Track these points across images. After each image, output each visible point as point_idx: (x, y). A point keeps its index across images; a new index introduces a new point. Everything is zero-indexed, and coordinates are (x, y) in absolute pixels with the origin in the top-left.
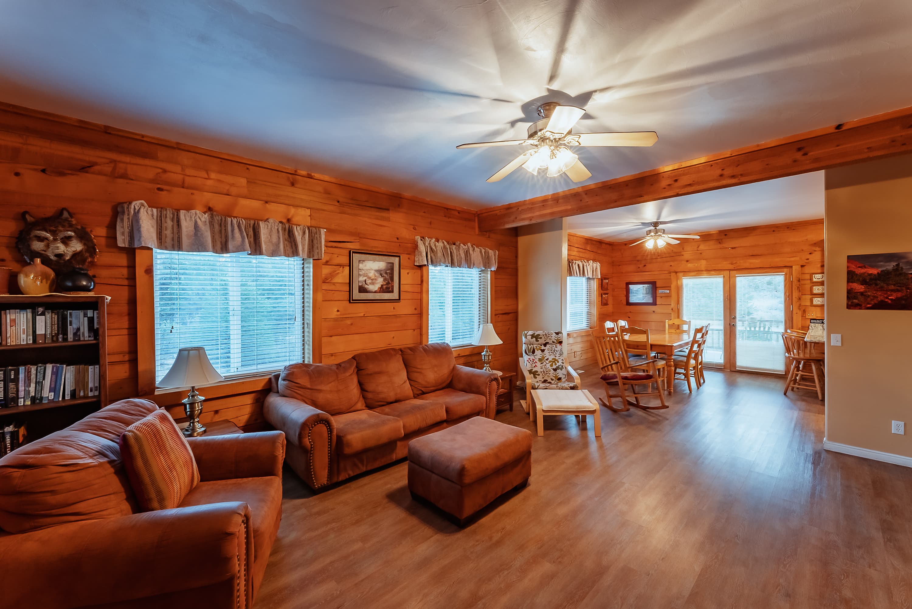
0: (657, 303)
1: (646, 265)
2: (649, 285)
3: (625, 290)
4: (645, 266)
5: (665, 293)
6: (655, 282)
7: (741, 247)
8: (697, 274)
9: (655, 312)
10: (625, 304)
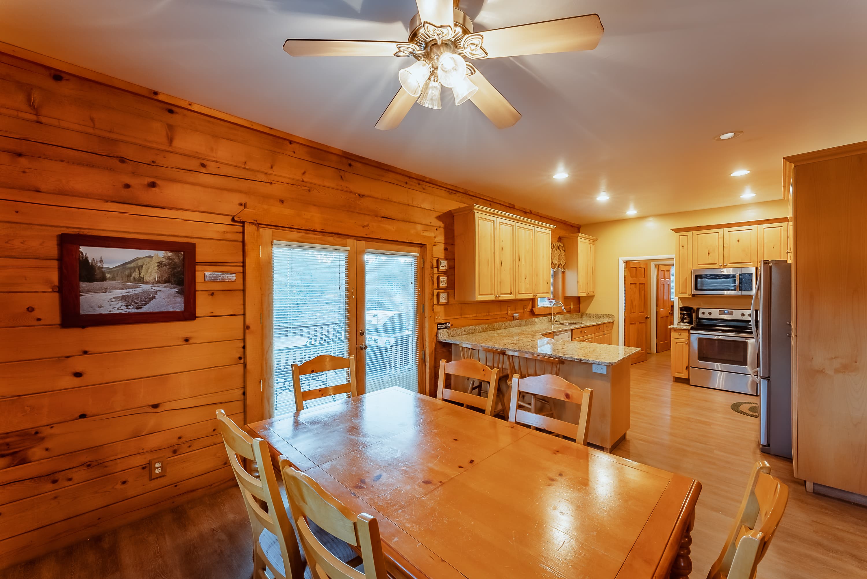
0: (199, 312)
1: (158, 182)
2: (170, 254)
3: (55, 263)
4: (153, 185)
5: (223, 281)
6: (193, 245)
7: (371, 197)
8: (301, 237)
9: (191, 341)
10: (57, 319)
